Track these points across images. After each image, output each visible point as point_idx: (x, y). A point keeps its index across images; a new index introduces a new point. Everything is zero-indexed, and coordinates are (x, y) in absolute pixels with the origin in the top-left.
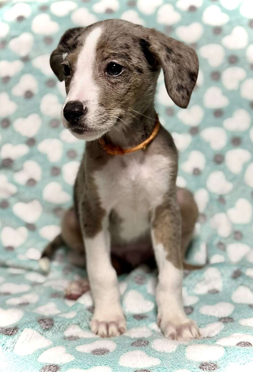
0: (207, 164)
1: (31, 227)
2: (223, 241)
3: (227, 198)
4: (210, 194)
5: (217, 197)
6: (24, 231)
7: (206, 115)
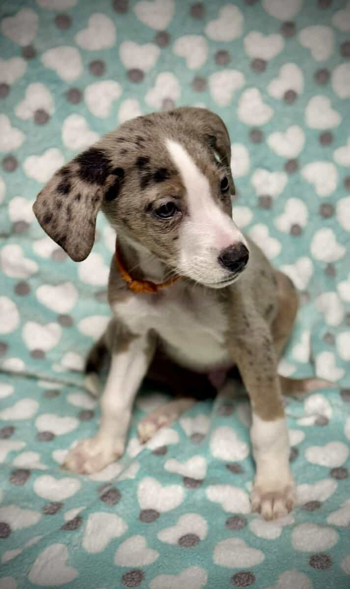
0: (310, 219)
1: (65, 320)
2: (332, 331)
3: (338, 267)
4: (315, 262)
5: (324, 267)
6: (55, 327)
7: (308, 143)
